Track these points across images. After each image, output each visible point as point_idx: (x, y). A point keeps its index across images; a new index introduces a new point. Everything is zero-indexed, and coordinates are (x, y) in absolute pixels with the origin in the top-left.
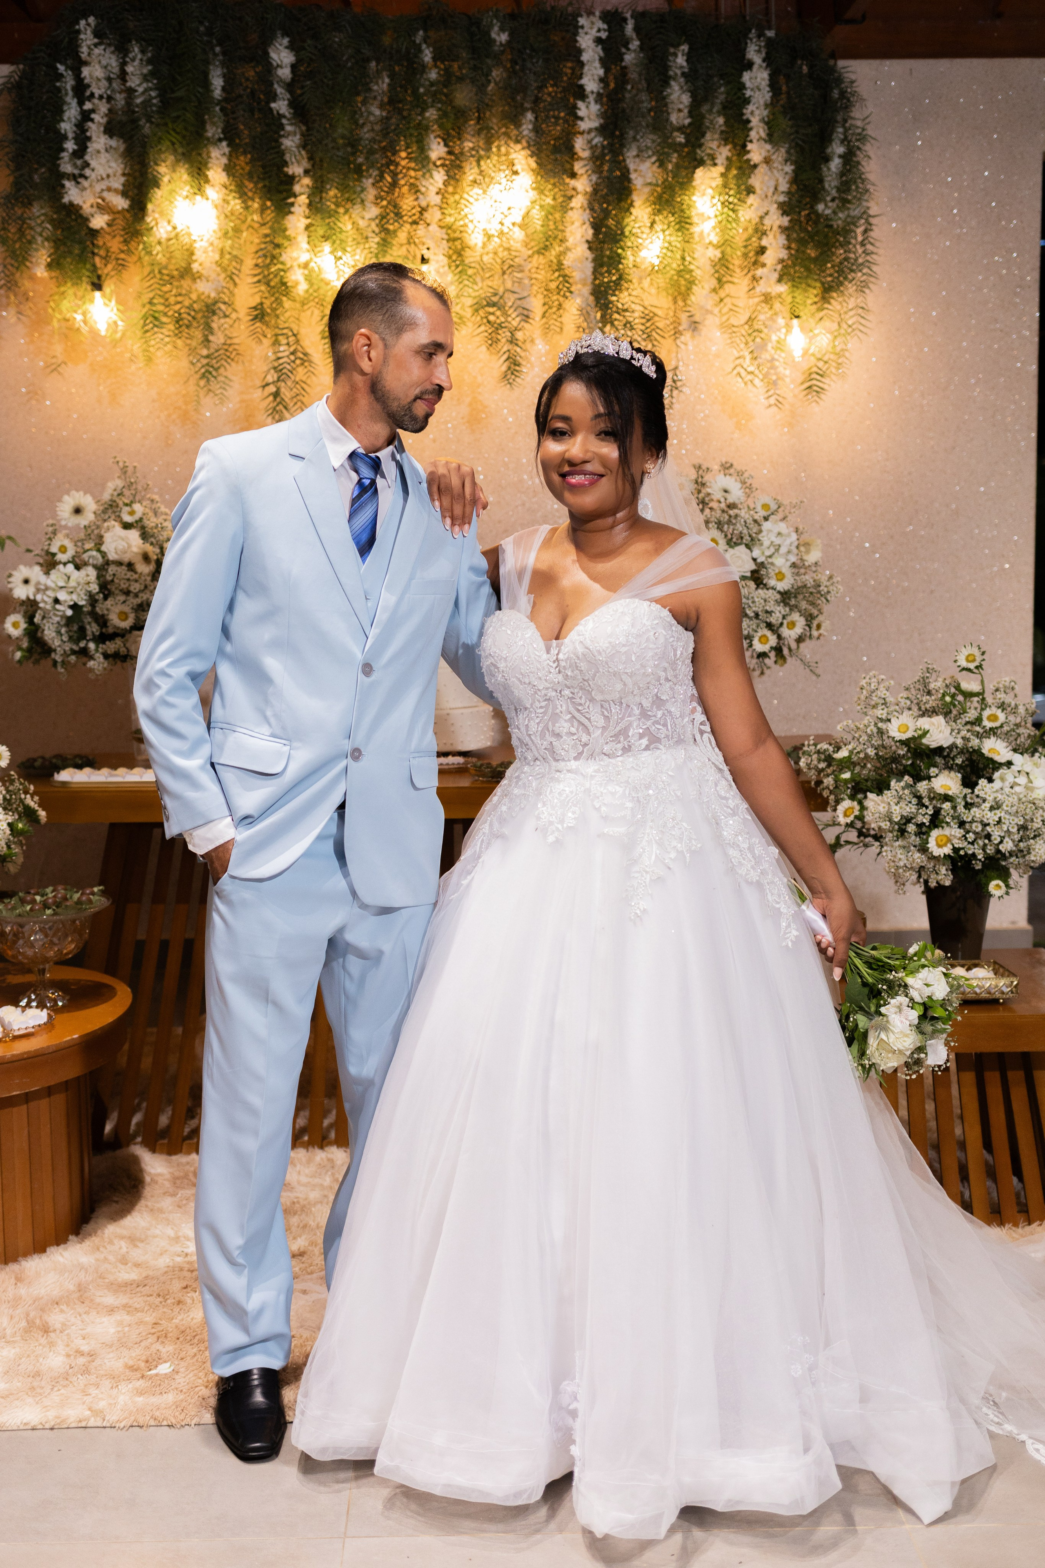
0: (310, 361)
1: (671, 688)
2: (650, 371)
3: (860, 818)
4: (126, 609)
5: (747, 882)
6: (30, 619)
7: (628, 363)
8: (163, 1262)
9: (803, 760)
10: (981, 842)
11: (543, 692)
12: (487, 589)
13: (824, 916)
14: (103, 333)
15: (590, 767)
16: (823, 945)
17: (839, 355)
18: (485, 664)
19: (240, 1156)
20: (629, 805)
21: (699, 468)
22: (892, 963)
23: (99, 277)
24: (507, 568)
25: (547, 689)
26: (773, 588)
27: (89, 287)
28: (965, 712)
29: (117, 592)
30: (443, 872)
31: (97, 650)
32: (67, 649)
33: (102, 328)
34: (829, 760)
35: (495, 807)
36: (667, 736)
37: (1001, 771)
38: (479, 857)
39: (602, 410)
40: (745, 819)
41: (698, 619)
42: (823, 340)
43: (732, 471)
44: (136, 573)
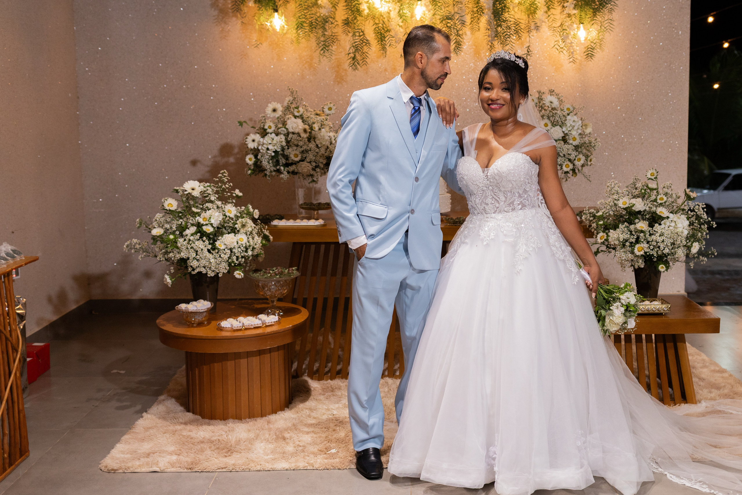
0: (369, 43)
1: (530, 187)
2: (522, 65)
3: (607, 240)
4: (298, 153)
5: (559, 259)
6: (256, 156)
7: (514, 62)
8: (325, 417)
9: (583, 216)
10: (656, 250)
11: (481, 188)
12: (458, 148)
13: (589, 273)
14: (278, 30)
15: (499, 216)
16: (588, 285)
17: (601, 40)
18: (458, 177)
19: (366, 365)
20: (514, 230)
21: (539, 92)
22: (614, 291)
23: (277, 6)
24: (467, 140)
25: (483, 186)
26: (571, 144)
27: (272, 11)
28: (650, 196)
29: (293, 145)
30: (442, 258)
31: (284, 170)
32: (272, 169)
33: (278, 28)
34: (594, 216)
35: (462, 232)
36: (528, 204)
37: (664, 220)
38: (457, 251)
39: (504, 80)
40: (558, 236)
41: (540, 160)
42: (594, 33)
43: (554, 93)
44: (301, 137)
